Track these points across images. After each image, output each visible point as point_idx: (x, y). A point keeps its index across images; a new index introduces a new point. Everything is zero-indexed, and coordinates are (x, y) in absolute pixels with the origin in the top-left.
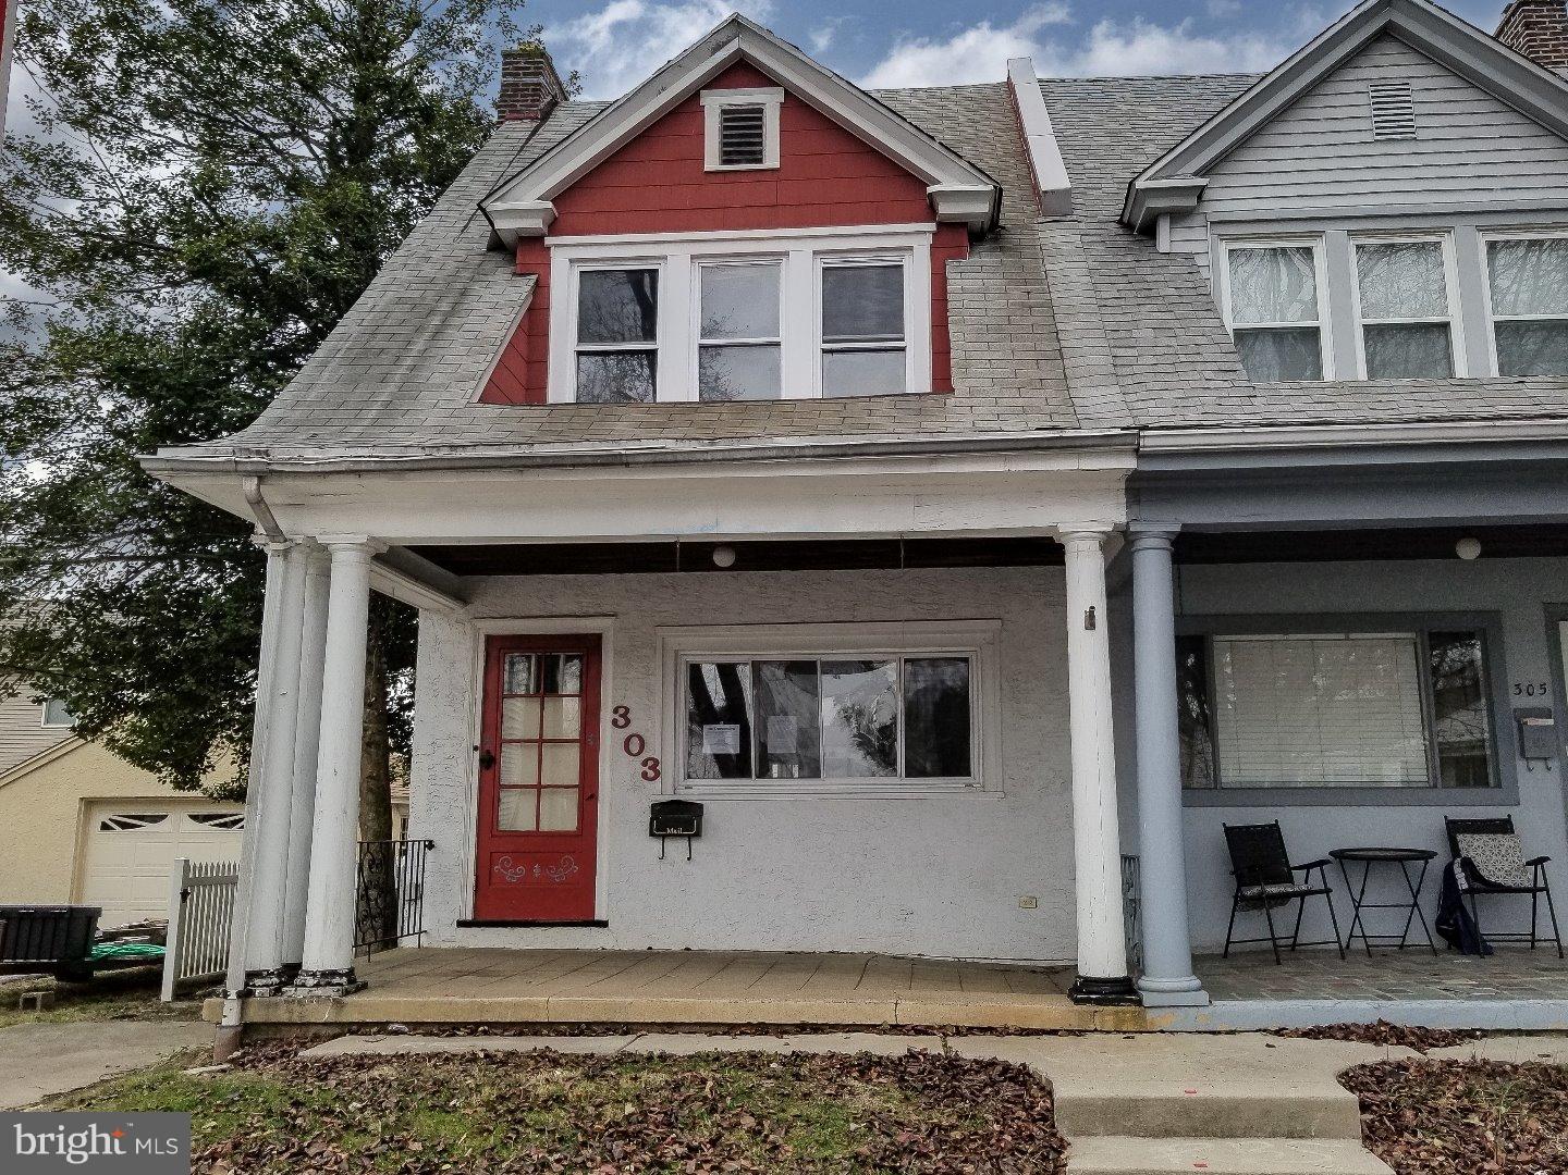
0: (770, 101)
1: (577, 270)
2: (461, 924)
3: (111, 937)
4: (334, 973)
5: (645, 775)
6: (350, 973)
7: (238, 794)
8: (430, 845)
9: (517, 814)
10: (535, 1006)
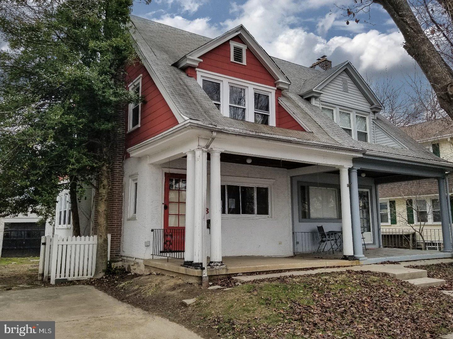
0: (244, 48)
1: (202, 78)
2: (161, 252)
6: (222, 262)
10: (266, 267)
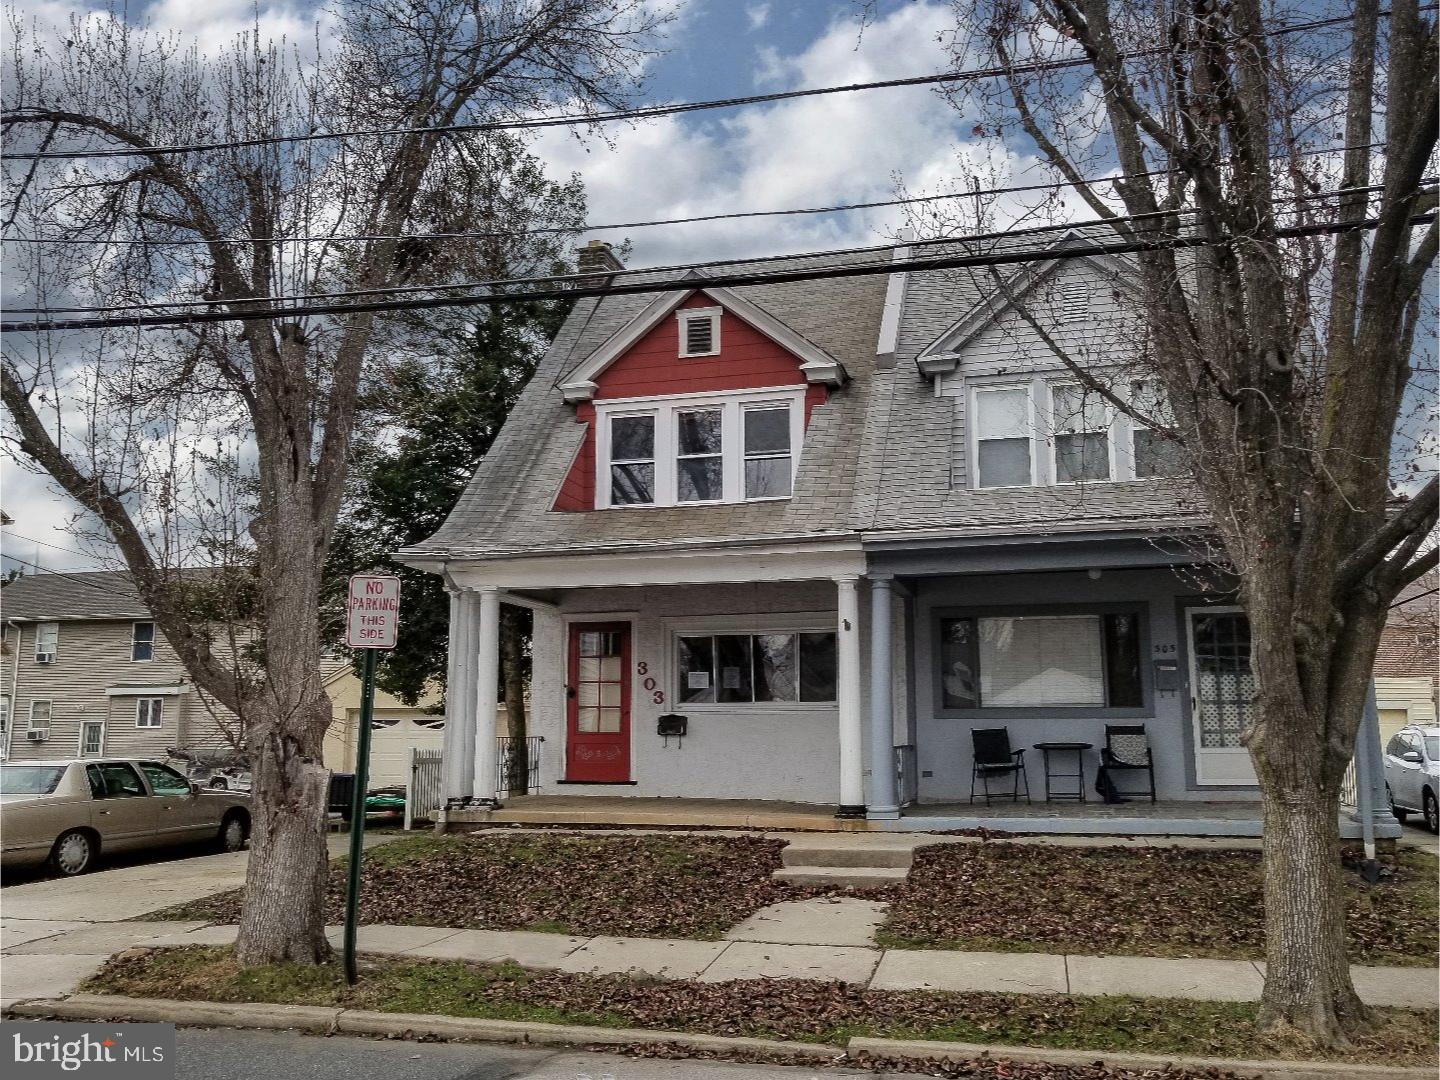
0: (714, 315)
1: (610, 418)
2: (560, 782)
3: (374, 794)
4: (487, 800)
5: (655, 701)
6: (497, 800)
7: (440, 711)
8: (542, 739)
9: (588, 723)
